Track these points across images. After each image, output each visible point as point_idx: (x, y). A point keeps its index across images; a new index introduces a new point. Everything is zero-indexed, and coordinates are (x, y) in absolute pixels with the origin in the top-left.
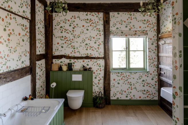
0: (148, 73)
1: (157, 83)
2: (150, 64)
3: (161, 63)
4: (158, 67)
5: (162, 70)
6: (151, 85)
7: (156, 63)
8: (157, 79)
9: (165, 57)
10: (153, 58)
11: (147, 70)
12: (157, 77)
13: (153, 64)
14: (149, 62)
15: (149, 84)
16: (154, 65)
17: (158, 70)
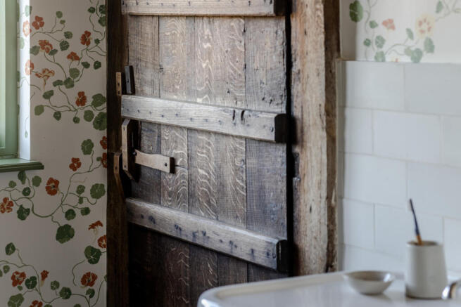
0: (30, 175)
1: (101, 268)
2: (48, 95)
3: (145, 75)
4: (112, 117)
5: (145, 141)
6: (55, 285)
7: (94, 83)
8: (103, 231)
9: (181, 25)
10: (68, 35)
11: (16, 155)
12: (99, 210)
13: (73, 94)
14: (39, 74)
15: (32, 283)
16: (82, 100)
17: (111, 143)
